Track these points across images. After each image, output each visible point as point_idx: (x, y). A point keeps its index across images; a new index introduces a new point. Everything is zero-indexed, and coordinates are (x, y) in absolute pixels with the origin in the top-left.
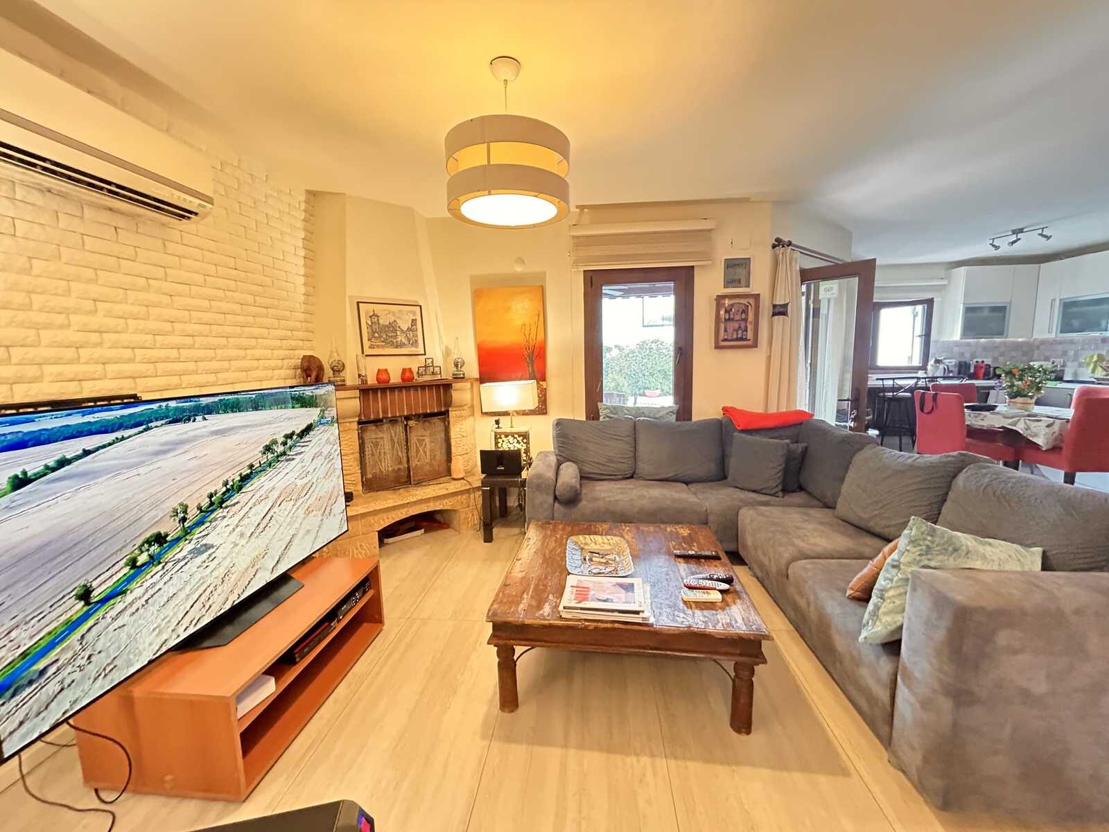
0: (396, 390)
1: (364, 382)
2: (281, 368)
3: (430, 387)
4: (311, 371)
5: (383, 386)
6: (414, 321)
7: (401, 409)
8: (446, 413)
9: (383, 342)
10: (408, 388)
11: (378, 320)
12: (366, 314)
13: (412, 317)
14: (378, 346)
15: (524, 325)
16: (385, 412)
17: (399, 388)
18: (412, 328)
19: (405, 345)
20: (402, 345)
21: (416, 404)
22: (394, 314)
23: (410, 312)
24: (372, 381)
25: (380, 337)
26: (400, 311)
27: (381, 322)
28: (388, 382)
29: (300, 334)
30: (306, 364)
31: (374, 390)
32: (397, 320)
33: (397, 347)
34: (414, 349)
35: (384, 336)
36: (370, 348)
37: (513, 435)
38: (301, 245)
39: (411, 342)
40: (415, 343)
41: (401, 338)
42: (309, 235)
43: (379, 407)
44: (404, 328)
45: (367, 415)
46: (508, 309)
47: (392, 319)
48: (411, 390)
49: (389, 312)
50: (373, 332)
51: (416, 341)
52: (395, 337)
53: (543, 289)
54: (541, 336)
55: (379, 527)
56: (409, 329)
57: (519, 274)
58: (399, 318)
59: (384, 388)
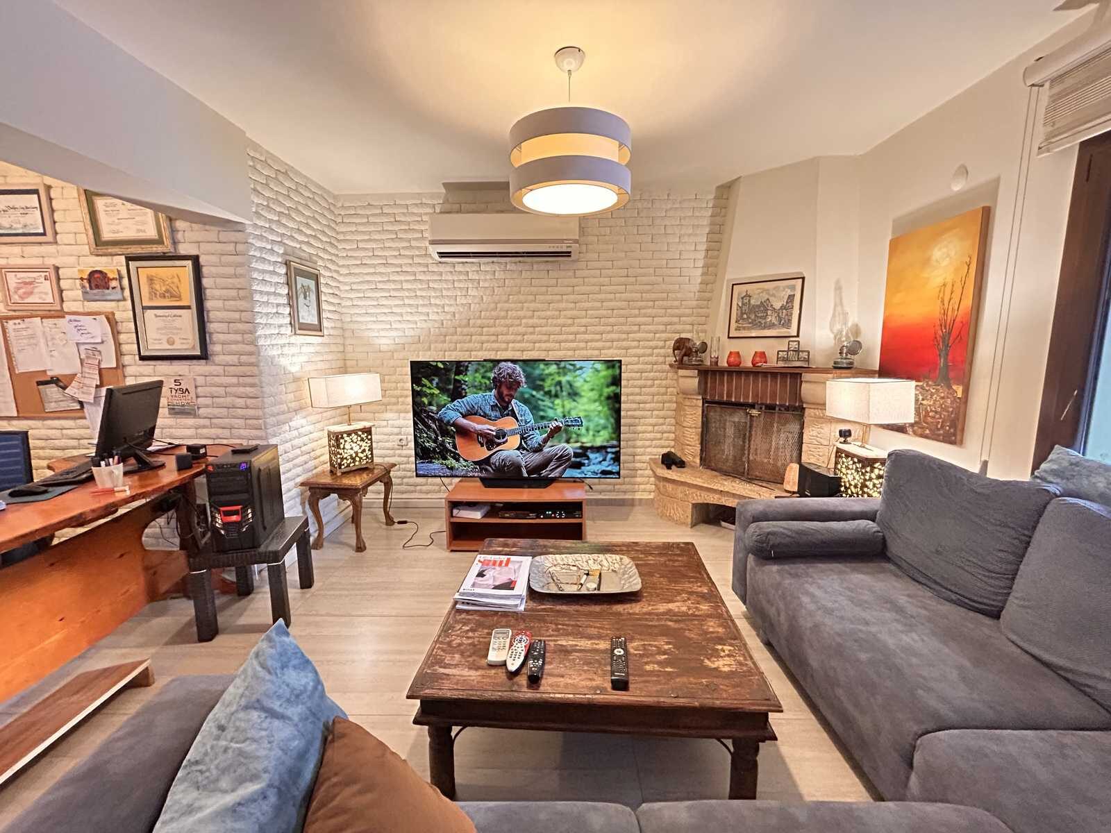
0: (743, 375)
1: (716, 362)
3: (784, 375)
5: (733, 369)
6: (791, 298)
7: (746, 396)
8: (802, 410)
9: (750, 323)
10: (755, 373)
11: (749, 301)
12: (739, 295)
13: (789, 292)
14: (744, 328)
15: (944, 285)
16: (729, 395)
17: (747, 373)
18: (788, 307)
19: (774, 324)
20: (771, 326)
21: (764, 393)
22: (767, 291)
23: (788, 287)
24: (723, 363)
25: (748, 318)
26: (776, 288)
27: (752, 302)
28: (738, 366)
31: (723, 373)
32: (771, 299)
33: (764, 328)
34: (786, 330)
35: (753, 317)
36: (736, 330)
39: (783, 322)
40: (788, 324)
41: (772, 318)
43: (725, 390)
44: (777, 305)
45: (713, 395)
46: (926, 262)
47: (767, 297)
48: (760, 375)
49: (764, 290)
50: (742, 314)
51: (790, 321)
52: (765, 317)
53: (987, 215)
54: (968, 302)
55: (694, 502)
56: (782, 308)
57: (960, 193)
58: (773, 295)
59: (735, 371)
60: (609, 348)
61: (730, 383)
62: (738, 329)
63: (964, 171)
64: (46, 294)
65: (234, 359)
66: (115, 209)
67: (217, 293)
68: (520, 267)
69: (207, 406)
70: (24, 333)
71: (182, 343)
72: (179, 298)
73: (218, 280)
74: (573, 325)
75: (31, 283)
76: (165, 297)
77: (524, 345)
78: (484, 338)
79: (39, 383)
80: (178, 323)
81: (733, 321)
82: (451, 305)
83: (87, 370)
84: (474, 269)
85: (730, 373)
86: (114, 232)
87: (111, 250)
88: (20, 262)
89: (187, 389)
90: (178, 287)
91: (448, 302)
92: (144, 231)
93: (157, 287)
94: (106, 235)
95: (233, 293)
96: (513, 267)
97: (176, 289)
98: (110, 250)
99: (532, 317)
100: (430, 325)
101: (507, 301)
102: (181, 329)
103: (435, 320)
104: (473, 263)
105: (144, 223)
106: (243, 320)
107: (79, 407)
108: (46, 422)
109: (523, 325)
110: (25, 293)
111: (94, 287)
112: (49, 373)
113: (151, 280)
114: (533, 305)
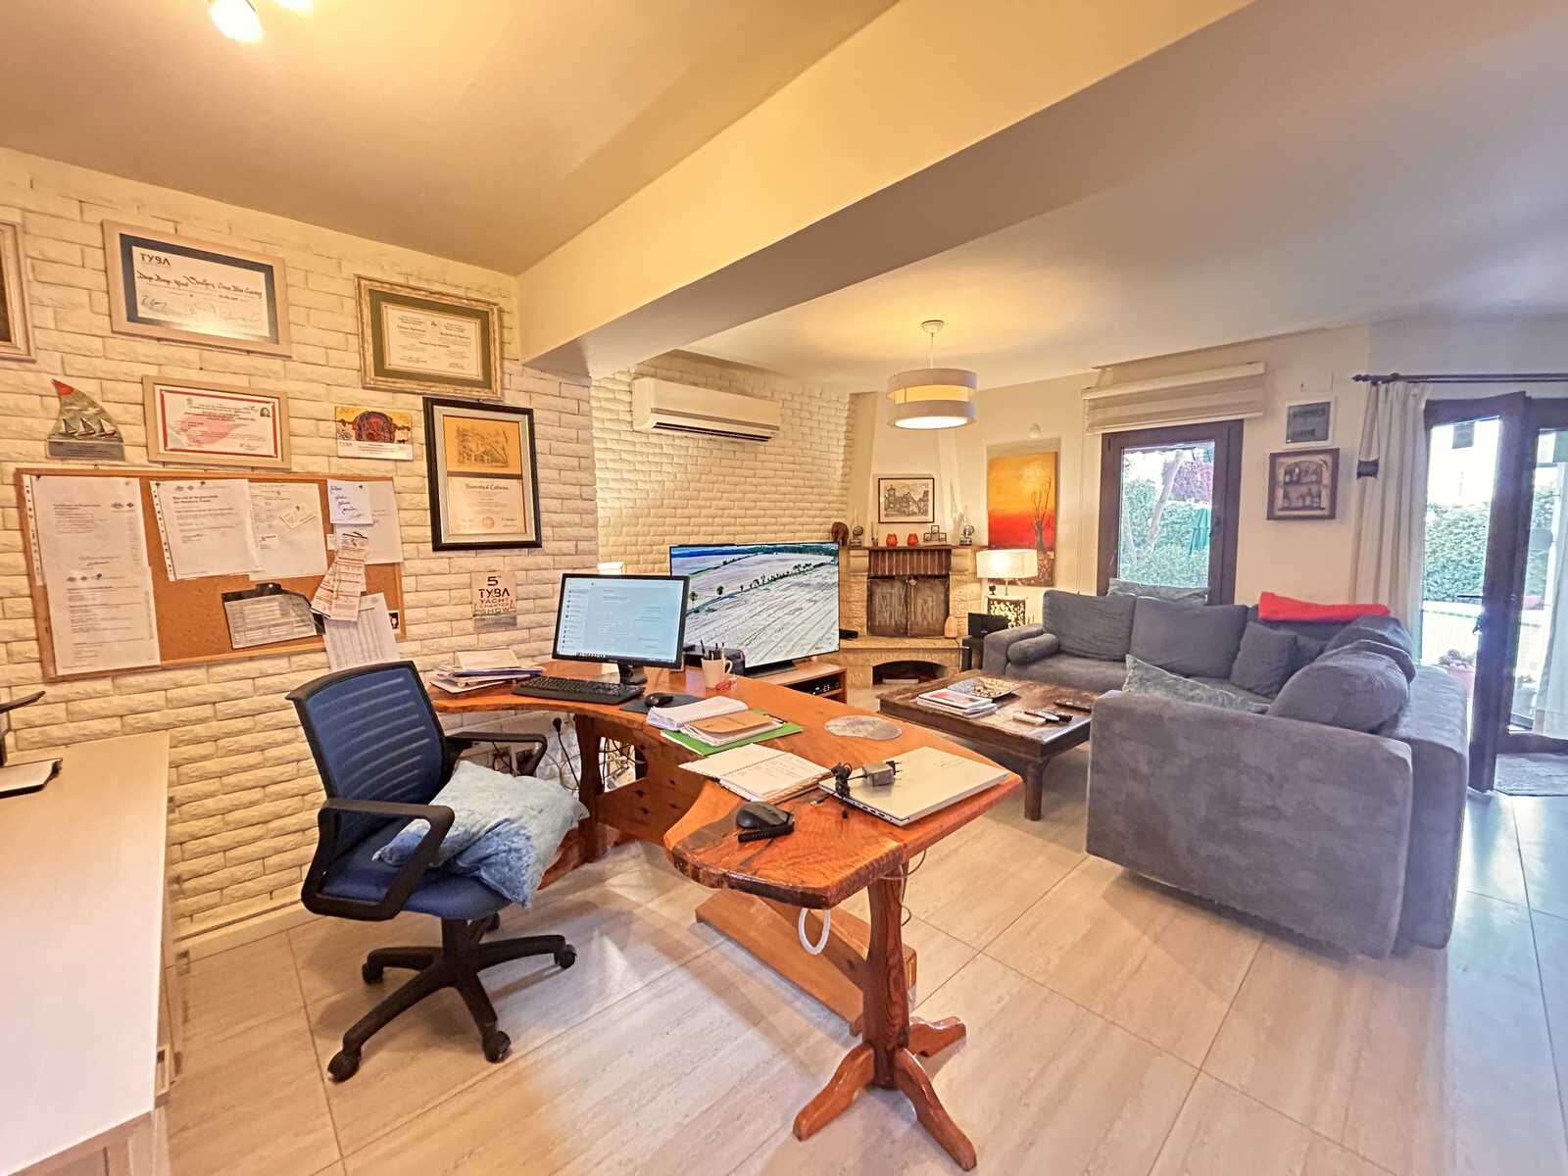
0: (902, 553)
1: (876, 543)
2: (819, 531)
3: (933, 551)
4: (839, 533)
5: (891, 548)
6: (926, 493)
7: (905, 570)
8: (946, 577)
9: (897, 511)
10: (911, 551)
11: (895, 492)
12: (885, 488)
13: (925, 489)
14: (891, 515)
15: (1035, 493)
16: (891, 570)
17: (904, 551)
18: (924, 499)
19: (915, 512)
20: (914, 514)
21: (919, 566)
22: (907, 486)
23: (924, 484)
24: (882, 544)
25: (895, 507)
26: (914, 485)
27: (897, 494)
28: (895, 545)
29: (836, 506)
30: (835, 529)
31: (883, 551)
32: (910, 492)
33: (909, 515)
34: (924, 517)
35: (899, 507)
37: (1004, 602)
38: (843, 437)
39: (922, 511)
40: (925, 512)
41: (913, 508)
42: (850, 428)
43: (886, 567)
44: (917, 499)
45: (876, 571)
46: (1020, 478)
47: (907, 491)
48: (915, 553)
49: (904, 486)
50: (889, 503)
51: (927, 511)
52: (908, 507)
53: (1057, 456)
54: (1051, 504)
55: (875, 664)
56: (921, 500)
57: (1034, 441)
58: (913, 490)
59: (892, 550)
60: (782, 532)
61: (890, 558)
62: (886, 515)
63: (1036, 428)
64: (261, 439)
65: (569, 546)
66: (419, 327)
67: (553, 460)
68: (712, 445)
69: (527, 612)
70: (205, 506)
71: (505, 526)
72: (505, 464)
73: (555, 444)
74: (754, 508)
75: (224, 418)
76: (483, 460)
77: (714, 528)
78: (678, 520)
79: (227, 598)
80: (500, 497)
81: (882, 507)
82: (645, 481)
83: (343, 569)
84: (668, 442)
85: (890, 552)
86: (410, 359)
87: (401, 384)
88: (195, 375)
89: (506, 590)
90: (503, 449)
91: (642, 478)
92: (462, 367)
93: (473, 446)
94: (395, 360)
95: (574, 462)
96: (705, 444)
97: (501, 452)
98: (399, 385)
99: (721, 499)
100: (623, 503)
101: (699, 481)
102: (504, 506)
103: (629, 499)
104: (667, 435)
105: (462, 356)
106: (584, 496)
107: (315, 633)
108: (215, 670)
109: (713, 507)
110: (204, 434)
111: (364, 437)
112: (253, 578)
113: (462, 435)
114: (723, 487)
